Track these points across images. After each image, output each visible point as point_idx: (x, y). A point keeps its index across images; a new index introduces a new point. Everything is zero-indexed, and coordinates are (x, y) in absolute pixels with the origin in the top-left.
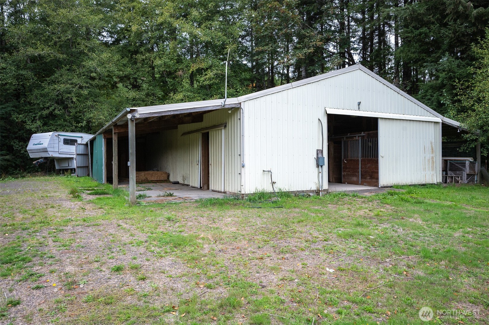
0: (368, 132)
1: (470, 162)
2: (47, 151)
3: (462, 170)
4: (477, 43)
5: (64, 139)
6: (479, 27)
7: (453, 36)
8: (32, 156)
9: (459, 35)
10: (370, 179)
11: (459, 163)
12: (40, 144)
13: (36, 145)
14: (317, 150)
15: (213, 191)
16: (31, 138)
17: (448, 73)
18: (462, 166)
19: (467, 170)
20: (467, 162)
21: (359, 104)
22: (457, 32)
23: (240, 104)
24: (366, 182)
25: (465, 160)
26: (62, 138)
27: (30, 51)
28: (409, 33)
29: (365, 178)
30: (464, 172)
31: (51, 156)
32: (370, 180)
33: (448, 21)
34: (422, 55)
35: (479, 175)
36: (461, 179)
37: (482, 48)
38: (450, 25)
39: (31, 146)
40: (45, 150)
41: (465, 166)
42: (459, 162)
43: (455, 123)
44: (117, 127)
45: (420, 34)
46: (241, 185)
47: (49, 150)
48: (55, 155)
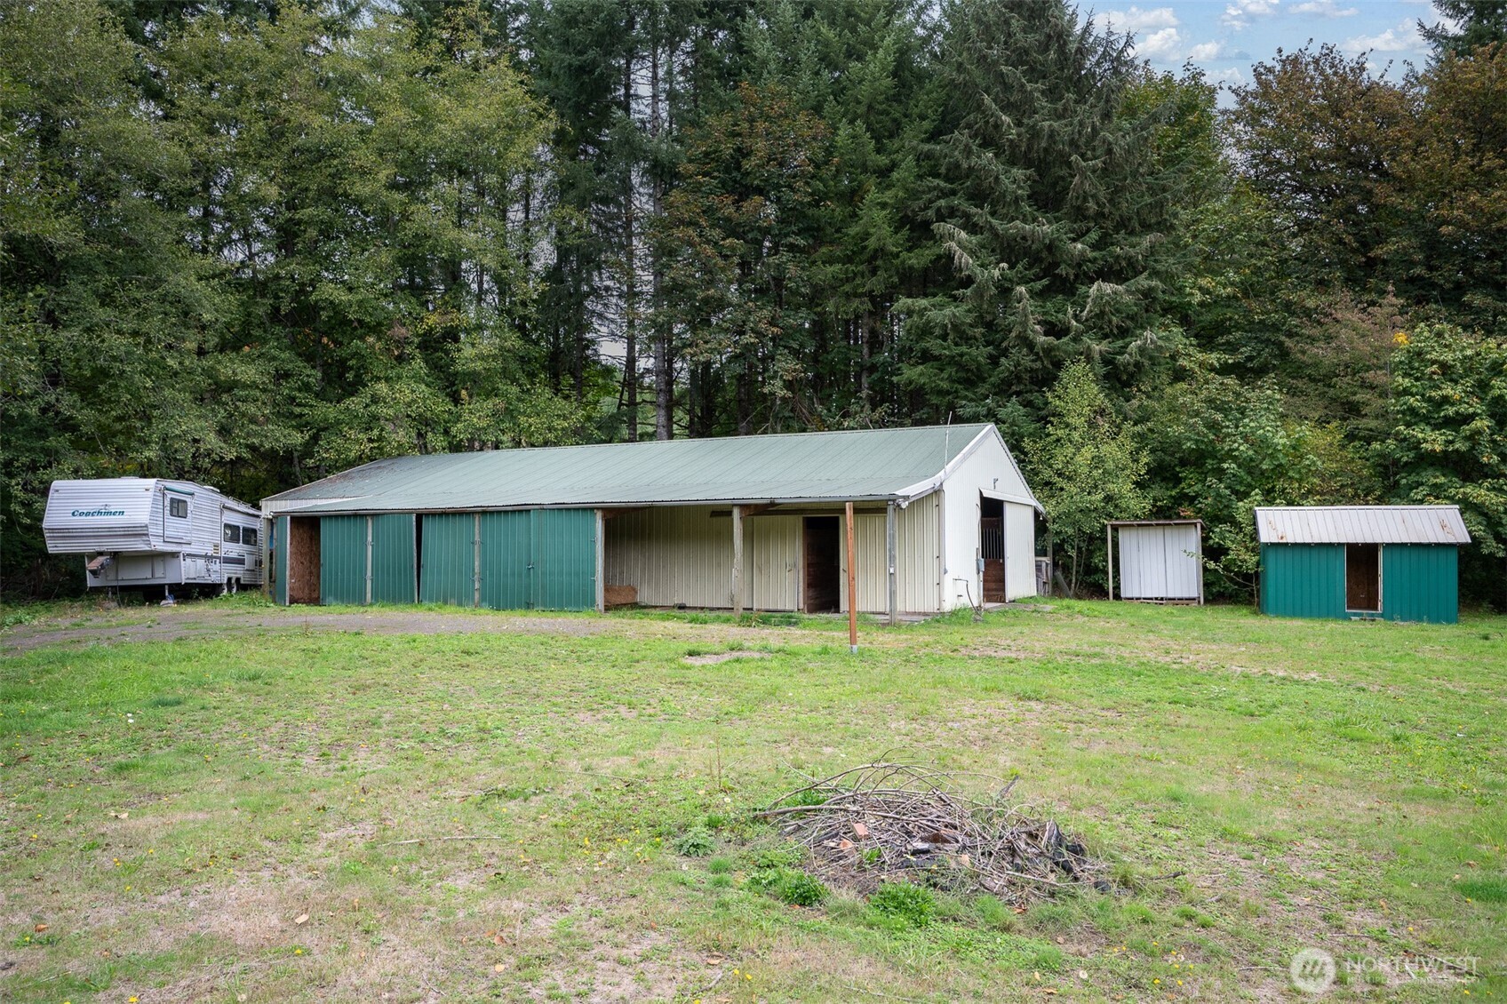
2: (147, 534)
5: (171, 499)
10: (993, 592)
12: (113, 514)
13: (88, 514)
14: (977, 549)
16: (52, 494)
19: (1044, 577)
20: (1044, 565)
21: (995, 481)
23: (941, 485)
24: (989, 597)
26: (168, 496)
29: (989, 591)
31: (153, 548)
32: (993, 594)
35: (1051, 583)
39: (57, 515)
40: (139, 532)
41: (1040, 571)
43: (1041, 508)
44: (744, 507)
45: (962, 355)
46: (940, 601)
47: (151, 530)
48: (159, 546)
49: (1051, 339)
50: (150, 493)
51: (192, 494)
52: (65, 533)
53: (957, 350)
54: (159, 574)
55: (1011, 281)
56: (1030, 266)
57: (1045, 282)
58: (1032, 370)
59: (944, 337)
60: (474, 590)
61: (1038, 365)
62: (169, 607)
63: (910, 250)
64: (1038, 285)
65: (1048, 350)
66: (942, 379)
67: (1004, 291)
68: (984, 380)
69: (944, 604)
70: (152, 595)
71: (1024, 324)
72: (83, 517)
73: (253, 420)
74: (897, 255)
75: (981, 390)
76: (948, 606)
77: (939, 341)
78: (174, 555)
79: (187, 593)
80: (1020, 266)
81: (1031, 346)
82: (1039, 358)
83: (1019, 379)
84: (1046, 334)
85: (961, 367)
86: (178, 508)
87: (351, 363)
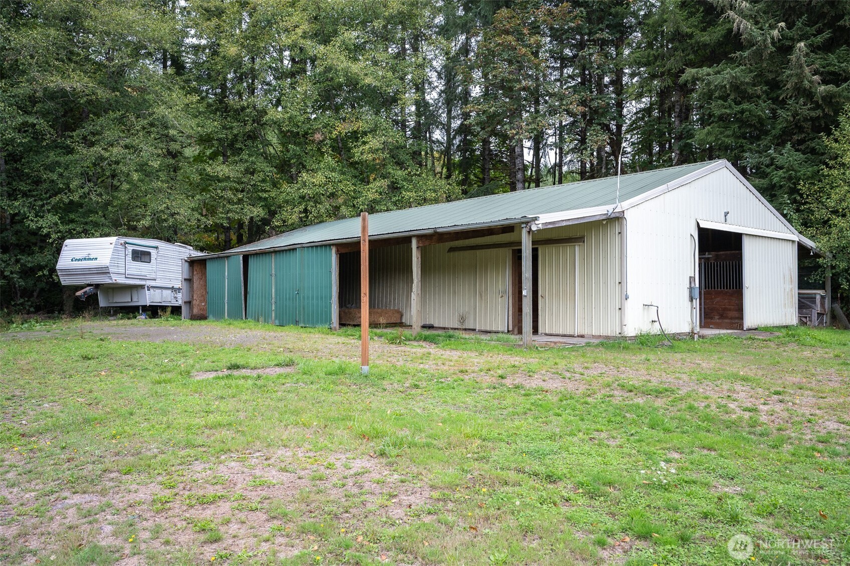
0: (716, 253)
1: (822, 296)
2: (109, 273)
3: (810, 307)
4: (829, 133)
5: (133, 250)
6: (826, 110)
7: (792, 119)
8: (65, 281)
9: (799, 119)
10: (719, 319)
11: (806, 298)
12: (92, 259)
13: (79, 260)
14: (690, 277)
15: (546, 335)
16: (64, 248)
17: (788, 171)
18: (810, 302)
19: (818, 308)
20: (818, 297)
21: (726, 214)
22: (798, 115)
23: (623, 212)
24: (712, 324)
25: (815, 294)
26: (130, 248)
27: (55, 81)
28: (725, 108)
29: (712, 318)
30: (813, 310)
31: (114, 281)
32: (720, 321)
33: (786, 98)
34: (740, 141)
35: (829, 315)
36: (811, 321)
37: (836, 141)
38: (789, 104)
39: (65, 261)
40: (104, 271)
41: (814, 302)
42: (805, 296)
43: (809, 243)
44: (421, 237)
45: (742, 112)
46: (622, 325)
47: (111, 270)
48: (122, 280)
49: (831, 87)
50: (112, 246)
51: (157, 248)
52: (69, 272)
53: (738, 108)
54: (135, 299)
55: (792, 39)
56: (810, 23)
57: (826, 35)
58: (812, 119)
59: (724, 98)
60: (272, 311)
61: (819, 112)
62: (142, 321)
63: (704, 30)
64: (819, 39)
65: (829, 99)
66: (728, 136)
67: (784, 49)
68: (767, 133)
69: (625, 328)
70: (130, 311)
71: (801, 76)
72: (77, 262)
73: (230, 202)
74: (691, 36)
75: (764, 142)
76: (631, 331)
77: (720, 102)
78: (142, 287)
79: (154, 311)
80: (799, 24)
81: (809, 95)
82: (818, 106)
83: (801, 129)
84: (825, 82)
85: (743, 123)
86: (140, 256)
87: (292, 161)
